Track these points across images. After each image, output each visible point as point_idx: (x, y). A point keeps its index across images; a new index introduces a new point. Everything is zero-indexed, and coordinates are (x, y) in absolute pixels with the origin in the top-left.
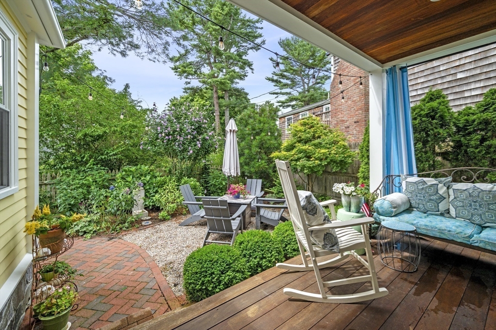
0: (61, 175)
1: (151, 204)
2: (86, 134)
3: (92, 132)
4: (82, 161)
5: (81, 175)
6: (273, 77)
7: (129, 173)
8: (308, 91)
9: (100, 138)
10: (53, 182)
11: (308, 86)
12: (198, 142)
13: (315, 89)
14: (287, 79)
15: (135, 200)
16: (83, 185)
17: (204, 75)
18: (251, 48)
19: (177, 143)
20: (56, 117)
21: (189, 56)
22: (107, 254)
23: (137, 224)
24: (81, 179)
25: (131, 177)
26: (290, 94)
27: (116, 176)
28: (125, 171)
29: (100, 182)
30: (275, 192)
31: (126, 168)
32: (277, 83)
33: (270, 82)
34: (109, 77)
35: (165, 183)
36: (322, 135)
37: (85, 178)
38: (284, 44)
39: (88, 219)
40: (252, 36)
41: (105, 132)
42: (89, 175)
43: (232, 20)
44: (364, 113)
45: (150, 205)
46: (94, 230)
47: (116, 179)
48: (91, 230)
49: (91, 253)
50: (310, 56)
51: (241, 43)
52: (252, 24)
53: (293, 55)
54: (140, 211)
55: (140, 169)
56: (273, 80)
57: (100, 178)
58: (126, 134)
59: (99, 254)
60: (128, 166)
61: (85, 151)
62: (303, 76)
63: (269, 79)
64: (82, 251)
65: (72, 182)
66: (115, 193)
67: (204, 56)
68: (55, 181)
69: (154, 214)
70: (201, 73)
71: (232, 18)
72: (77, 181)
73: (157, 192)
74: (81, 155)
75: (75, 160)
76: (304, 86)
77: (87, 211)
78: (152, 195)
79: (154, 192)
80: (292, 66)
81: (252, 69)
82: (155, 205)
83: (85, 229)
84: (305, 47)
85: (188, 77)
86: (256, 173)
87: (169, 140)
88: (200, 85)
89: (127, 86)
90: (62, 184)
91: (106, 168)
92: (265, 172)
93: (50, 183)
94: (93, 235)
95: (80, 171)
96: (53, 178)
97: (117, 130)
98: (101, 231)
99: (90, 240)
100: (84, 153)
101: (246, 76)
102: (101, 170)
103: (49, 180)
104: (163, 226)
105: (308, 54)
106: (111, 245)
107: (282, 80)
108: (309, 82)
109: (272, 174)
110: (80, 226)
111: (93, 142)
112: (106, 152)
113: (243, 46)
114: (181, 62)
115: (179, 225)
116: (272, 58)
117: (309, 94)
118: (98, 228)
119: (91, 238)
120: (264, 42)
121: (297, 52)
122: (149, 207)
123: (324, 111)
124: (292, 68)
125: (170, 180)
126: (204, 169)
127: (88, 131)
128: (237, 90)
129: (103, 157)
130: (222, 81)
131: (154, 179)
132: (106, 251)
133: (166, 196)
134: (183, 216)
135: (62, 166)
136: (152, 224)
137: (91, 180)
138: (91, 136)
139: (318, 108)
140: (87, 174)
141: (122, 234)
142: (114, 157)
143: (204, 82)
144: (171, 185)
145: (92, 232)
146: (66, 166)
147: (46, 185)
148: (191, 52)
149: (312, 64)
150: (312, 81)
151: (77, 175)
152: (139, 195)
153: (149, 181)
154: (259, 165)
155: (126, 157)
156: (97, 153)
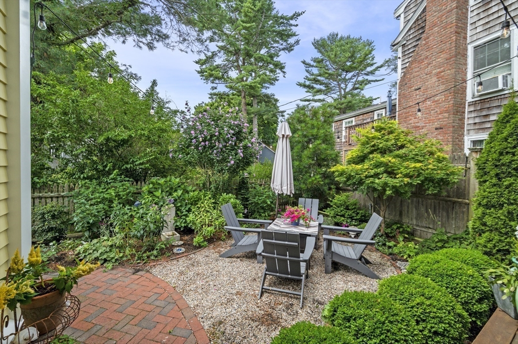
0: (80, 186)
1: (183, 225)
2: (108, 138)
3: (116, 135)
4: (104, 170)
5: (103, 186)
6: (305, 82)
7: (157, 186)
8: (345, 97)
9: (124, 143)
10: (70, 195)
11: (345, 92)
12: (239, 151)
13: (353, 96)
14: (320, 85)
15: (165, 221)
16: (104, 199)
17: (231, 80)
18: (283, 49)
19: (215, 151)
20: (75, 116)
21: (216, 59)
22: (133, 298)
23: (167, 252)
24: (102, 192)
25: (160, 191)
26: (324, 100)
27: (142, 190)
28: (152, 183)
29: (123, 196)
30: (332, 215)
31: (154, 179)
32: (310, 89)
33: (302, 87)
34: (134, 73)
35: (200, 199)
36: (407, 144)
37: (107, 191)
38: (318, 45)
39: (110, 243)
40: (286, 35)
41: (130, 136)
42: (112, 187)
43: (263, 16)
44: (452, 116)
45: (181, 226)
46: (116, 258)
47: (142, 193)
48: (113, 258)
49: (112, 294)
50: (349, 57)
51: (272, 44)
52: (285, 22)
53: (329, 57)
54: (170, 233)
55: (170, 181)
56: (305, 86)
57: (124, 191)
58: (154, 139)
59: (122, 296)
60: (156, 178)
61: (107, 158)
62: (340, 80)
63: (300, 85)
64: (101, 290)
65: (92, 195)
66: (141, 211)
67: (232, 59)
68: (73, 193)
69: (186, 238)
70: (228, 78)
71: (264, 14)
72: (98, 195)
73: (189, 210)
74: (102, 163)
75: (96, 169)
76: (340, 92)
77: (108, 231)
78: (184, 213)
79: (186, 211)
80: (327, 69)
81: (284, 72)
82: (187, 226)
83: (105, 256)
84: (343, 48)
85: (215, 82)
86: (308, 190)
87: (205, 147)
88: (227, 90)
89: (154, 83)
90: (80, 197)
91: (131, 180)
92: (319, 190)
93: (68, 195)
94: (115, 264)
95: (102, 182)
96: (71, 189)
97: (144, 134)
98: (125, 259)
99: (112, 272)
100: (107, 160)
101: (277, 80)
102: (125, 181)
103: (67, 191)
104: (199, 256)
105: (347, 55)
106: (136, 282)
107: (315, 86)
108: (346, 87)
109: (328, 192)
110: (100, 251)
111: (117, 147)
112: (131, 160)
113: (274, 47)
114: (208, 65)
115: (220, 256)
116: (304, 61)
117: (346, 101)
118: (121, 255)
119: (112, 269)
120: (297, 42)
121: (334, 53)
122: (180, 228)
123: (376, 118)
124: (327, 71)
125: (205, 196)
126: (241, 183)
127: (111, 135)
128: (267, 96)
129: (129, 166)
130: (252, 84)
131: (187, 195)
132: (130, 292)
133: (201, 217)
134: (222, 243)
135: (82, 176)
136: (185, 252)
137: (113, 194)
138: (114, 141)
139: (368, 114)
140: (110, 186)
141: (150, 264)
142: (141, 167)
143: (231, 88)
144: (207, 202)
145: (114, 260)
146: (86, 176)
147: (63, 197)
148: (218, 54)
149: (350, 66)
150: (350, 86)
151: (98, 187)
152: (169, 214)
153: (180, 196)
154: (313, 181)
155: (153, 166)
156: (121, 161)
